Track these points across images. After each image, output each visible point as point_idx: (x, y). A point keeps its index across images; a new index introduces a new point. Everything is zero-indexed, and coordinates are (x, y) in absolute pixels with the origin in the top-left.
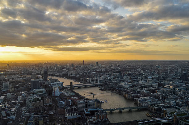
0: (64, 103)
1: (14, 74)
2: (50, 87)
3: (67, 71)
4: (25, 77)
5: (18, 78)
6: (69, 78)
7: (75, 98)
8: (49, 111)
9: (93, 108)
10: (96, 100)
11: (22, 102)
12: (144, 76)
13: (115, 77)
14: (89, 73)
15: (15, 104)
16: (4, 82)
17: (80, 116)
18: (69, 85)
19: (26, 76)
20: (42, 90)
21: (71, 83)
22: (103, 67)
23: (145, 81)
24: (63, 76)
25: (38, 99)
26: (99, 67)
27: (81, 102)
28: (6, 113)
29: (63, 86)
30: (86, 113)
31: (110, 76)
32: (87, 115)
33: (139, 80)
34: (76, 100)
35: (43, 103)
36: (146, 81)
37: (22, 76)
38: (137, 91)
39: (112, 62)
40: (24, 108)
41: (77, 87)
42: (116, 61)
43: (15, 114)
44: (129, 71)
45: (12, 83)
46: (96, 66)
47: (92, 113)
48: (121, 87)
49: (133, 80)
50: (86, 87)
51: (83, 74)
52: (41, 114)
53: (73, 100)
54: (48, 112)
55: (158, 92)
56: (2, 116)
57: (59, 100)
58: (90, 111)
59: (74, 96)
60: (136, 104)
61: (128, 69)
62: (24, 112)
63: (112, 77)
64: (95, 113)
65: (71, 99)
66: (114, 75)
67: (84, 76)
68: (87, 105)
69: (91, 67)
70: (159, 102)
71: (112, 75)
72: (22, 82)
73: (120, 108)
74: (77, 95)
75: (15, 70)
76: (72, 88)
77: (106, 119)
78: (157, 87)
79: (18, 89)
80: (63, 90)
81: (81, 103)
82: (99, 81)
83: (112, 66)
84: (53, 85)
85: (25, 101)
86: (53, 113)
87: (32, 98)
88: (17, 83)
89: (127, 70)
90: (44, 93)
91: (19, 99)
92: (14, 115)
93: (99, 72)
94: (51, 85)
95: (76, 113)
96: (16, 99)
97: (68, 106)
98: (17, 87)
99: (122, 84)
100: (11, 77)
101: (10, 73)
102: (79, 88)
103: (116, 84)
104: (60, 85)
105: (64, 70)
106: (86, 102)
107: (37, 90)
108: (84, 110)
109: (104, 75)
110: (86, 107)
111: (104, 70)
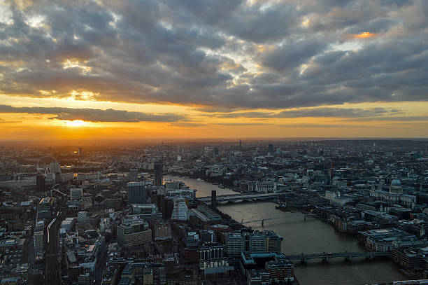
0: (197, 237)
1: (93, 170)
2: (167, 200)
3: (205, 165)
4: (116, 177)
5: (101, 178)
6: (210, 179)
7: (221, 226)
8: (165, 255)
9: (262, 251)
10: (269, 234)
11: (109, 231)
12: (381, 177)
13: (313, 180)
14: (253, 169)
15: (95, 235)
16: (72, 187)
17: (232, 268)
18: (208, 197)
19: (118, 174)
20: (150, 206)
21: (214, 193)
22: (286, 157)
23: (384, 189)
24: (195, 176)
25: (142, 228)
26: (276, 156)
27: (235, 236)
28: (76, 255)
29: (196, 199)
30: (247, 262)
31: (301, 177)
32: (249, 267)
33: (370, 188)
34: (224, 230)
35: (153, 236)
36: (388, 190)
37: (109, 175)
38: (366, 214)
39: (306, 144)
40: (112, 246)
41: (227, 202)
42: (314, 142)
43: (94, 257)
44: (344, 165)
45: (87, 188)
46: (269, 154)
47: (260, 264)
48: (327, 203)
49: (356, 187)
50: (245, 202)
51: (240, 171)
52: (149, 261)
53: (217, 232)
54: (163, 257)
55: (415, 217)
56: (68, 260)
57: (187, 231)
58: (255, 259)
59: (219, 222)
60: (362, 244)
61: (342, 159)
62: (112, 254)
63: (305, 179)
64: (267, 263)
65: (213, 229)
66: (310, 174)
67: (242, 176)
68: (247, 244)
69: (258, 156)
70: (417, 243)
71: (305, 175)
72: (109, 187)
73: (324, 253)
74: (226, 219)
75: (94, 161)
76: (214, 203)
77: (292, 279)
78: (413, 205)
79: (102, 203)
80: (195, 207)
81: (236, 239)
82: (275, 187)
83: (305, 153)
84: (174, 195)
85: (115, 231)
86: (172, 259)
87: (129, 225)
88: (100, 188)
89: (341, 162)
90: (154, 212)
91: (102, 225)
92: (92, 259)
93: (276, 168)
94: (168, 195)
95: (223, 262)
96: (97, 225)
97: (206, 245)
98: (99, 199)
99: (331, 196)
100: (88, 175)
101: (84, 167)
102: (231, 203)
103: (315, 195)
104: (188, 196)
105: (197, 161)
106: (247, 237)
107: (139, 207)
108: (242, 254)
109: (287, 175)
110: (247, 248)
111: (286, 162)
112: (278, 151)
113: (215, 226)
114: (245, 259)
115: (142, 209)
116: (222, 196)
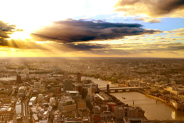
0: (99, 108)
1: (45, 73)
2: (84, 89)
3: (102, 71)
4: (57, 76)
5: (49, 77)
6: (104, 79)
7: (112, 103)
8: (83, 117)
9: (134, 117)
10: (138, 108)
11: (55, 104)
13: (160, 81)
14: (127, 74)
15: (47, 106)
16: (35, 82)
18: (105, 88)
20: (75, 92)
21: (108, 86)
22: (145, 68)
24: (97, 77)
25: (71, 103)
26: (140, 67)
27: (120, 108)
28: (38, 116)
29: (98, 89)
31: (153, 78)
34: (114, 106)
35: (77, 107)
37: (54, 75)
39: (155, 61)
40: (56, 112)
42: (160, 60)
43: (47, 117)
44: (177, 73)
45: (43, 82)
46: (136, 66)
48: (168, 93)
50: (124, 91)
51: (121, 74)
52: (75, 120)
53: (110, 106)
56: (34, 119)
57: (94, 105)
58: (131, 121)
59: (111, 101)
61: (176, 70)
62: (56, 116)
65: (108, 105)
66: (158, 77)
67: (122, 77)
68: (126, 113)
69: (130, 67)
71: (156, 77)
72: (53, 82)
73: (168, 120)
74: (114, 99)
75: (45, 68)
76: (108, 91)
79: (50, 90)
80: (98, 93)
81: (120, 110)
82: (140, 83)
83: (155, 66)
84: (87, 86)
85: (57, 103)
86: (87, 120)
87: (65, 101)
88: (49, 82)
89: (175, 71)
90: (77, 95)
91: (50, 100)
92: (46, 119)
93: (140, 73)
94: (84, 86)
95: (114, 122)
96: (48, 100)
97: (104, 113)
98: (49, 88)
99: (170, 89)
100: (43, 76)
101: (41, 71)
102: (116, 91)
103: (161, 88)
104: (94, 87)
105: (98, 69)
106: (126, 110)
107: (70, 92)
108: (124, 118)
109: (145, 77)
110: (126, 115)
111: (145, 70)
112: (141, 64)
113: (109, 103)
114: (125, 121)
115: (71, 93)
116: (112, 87)
